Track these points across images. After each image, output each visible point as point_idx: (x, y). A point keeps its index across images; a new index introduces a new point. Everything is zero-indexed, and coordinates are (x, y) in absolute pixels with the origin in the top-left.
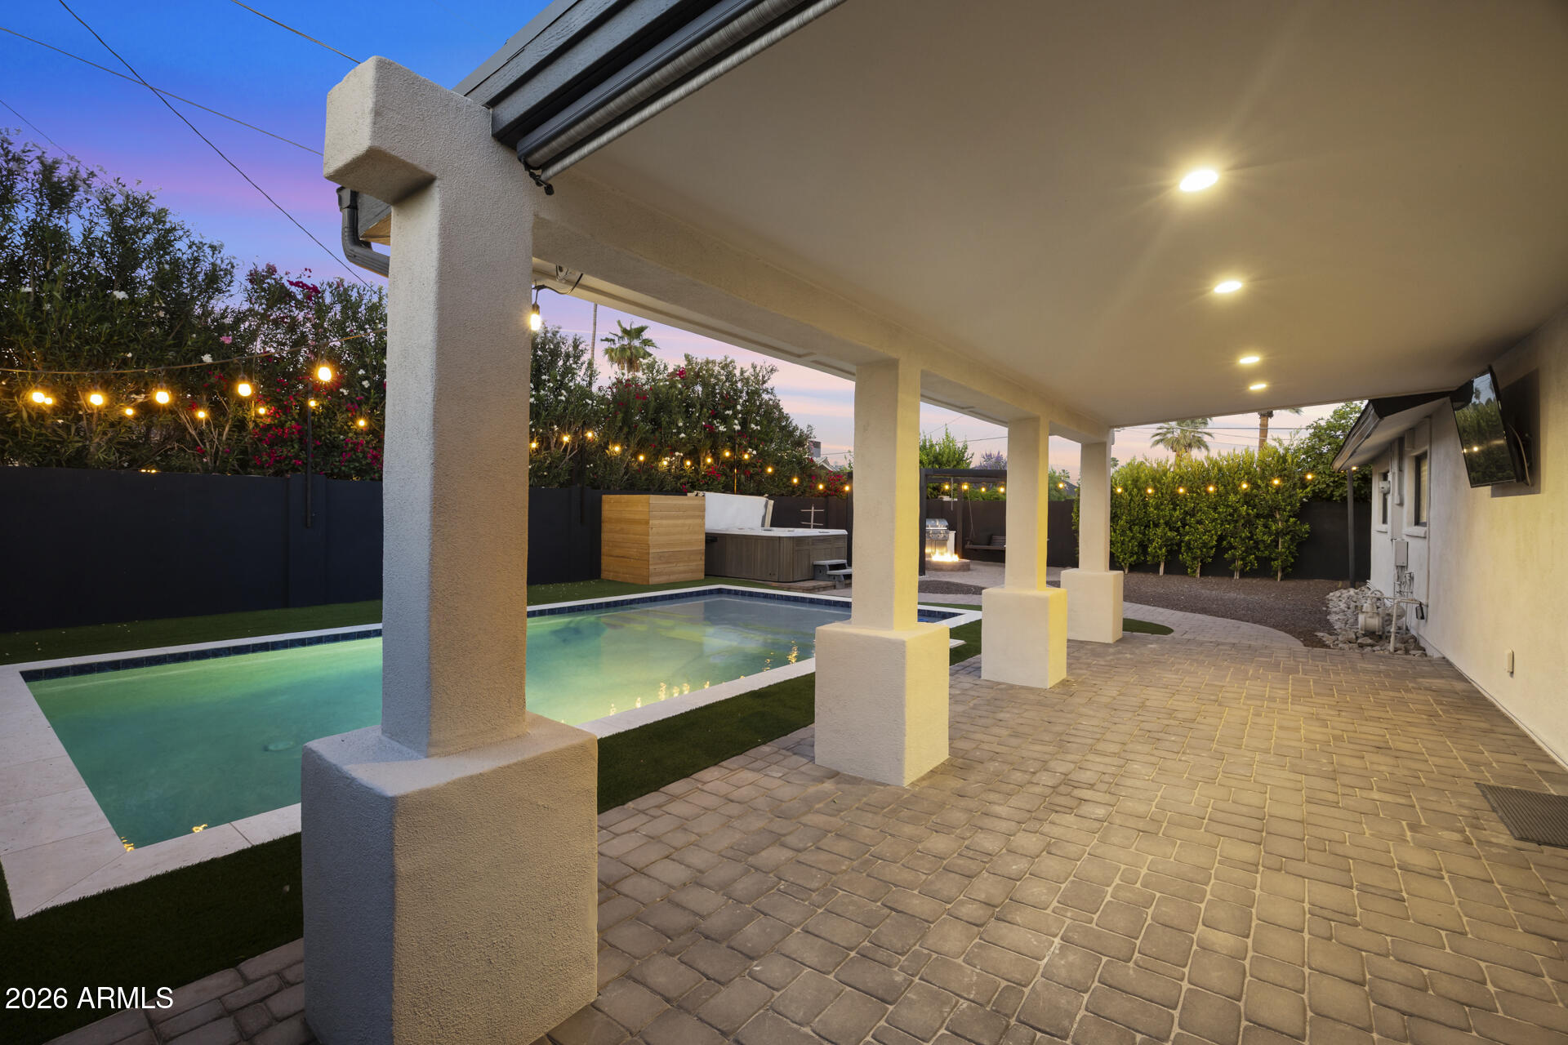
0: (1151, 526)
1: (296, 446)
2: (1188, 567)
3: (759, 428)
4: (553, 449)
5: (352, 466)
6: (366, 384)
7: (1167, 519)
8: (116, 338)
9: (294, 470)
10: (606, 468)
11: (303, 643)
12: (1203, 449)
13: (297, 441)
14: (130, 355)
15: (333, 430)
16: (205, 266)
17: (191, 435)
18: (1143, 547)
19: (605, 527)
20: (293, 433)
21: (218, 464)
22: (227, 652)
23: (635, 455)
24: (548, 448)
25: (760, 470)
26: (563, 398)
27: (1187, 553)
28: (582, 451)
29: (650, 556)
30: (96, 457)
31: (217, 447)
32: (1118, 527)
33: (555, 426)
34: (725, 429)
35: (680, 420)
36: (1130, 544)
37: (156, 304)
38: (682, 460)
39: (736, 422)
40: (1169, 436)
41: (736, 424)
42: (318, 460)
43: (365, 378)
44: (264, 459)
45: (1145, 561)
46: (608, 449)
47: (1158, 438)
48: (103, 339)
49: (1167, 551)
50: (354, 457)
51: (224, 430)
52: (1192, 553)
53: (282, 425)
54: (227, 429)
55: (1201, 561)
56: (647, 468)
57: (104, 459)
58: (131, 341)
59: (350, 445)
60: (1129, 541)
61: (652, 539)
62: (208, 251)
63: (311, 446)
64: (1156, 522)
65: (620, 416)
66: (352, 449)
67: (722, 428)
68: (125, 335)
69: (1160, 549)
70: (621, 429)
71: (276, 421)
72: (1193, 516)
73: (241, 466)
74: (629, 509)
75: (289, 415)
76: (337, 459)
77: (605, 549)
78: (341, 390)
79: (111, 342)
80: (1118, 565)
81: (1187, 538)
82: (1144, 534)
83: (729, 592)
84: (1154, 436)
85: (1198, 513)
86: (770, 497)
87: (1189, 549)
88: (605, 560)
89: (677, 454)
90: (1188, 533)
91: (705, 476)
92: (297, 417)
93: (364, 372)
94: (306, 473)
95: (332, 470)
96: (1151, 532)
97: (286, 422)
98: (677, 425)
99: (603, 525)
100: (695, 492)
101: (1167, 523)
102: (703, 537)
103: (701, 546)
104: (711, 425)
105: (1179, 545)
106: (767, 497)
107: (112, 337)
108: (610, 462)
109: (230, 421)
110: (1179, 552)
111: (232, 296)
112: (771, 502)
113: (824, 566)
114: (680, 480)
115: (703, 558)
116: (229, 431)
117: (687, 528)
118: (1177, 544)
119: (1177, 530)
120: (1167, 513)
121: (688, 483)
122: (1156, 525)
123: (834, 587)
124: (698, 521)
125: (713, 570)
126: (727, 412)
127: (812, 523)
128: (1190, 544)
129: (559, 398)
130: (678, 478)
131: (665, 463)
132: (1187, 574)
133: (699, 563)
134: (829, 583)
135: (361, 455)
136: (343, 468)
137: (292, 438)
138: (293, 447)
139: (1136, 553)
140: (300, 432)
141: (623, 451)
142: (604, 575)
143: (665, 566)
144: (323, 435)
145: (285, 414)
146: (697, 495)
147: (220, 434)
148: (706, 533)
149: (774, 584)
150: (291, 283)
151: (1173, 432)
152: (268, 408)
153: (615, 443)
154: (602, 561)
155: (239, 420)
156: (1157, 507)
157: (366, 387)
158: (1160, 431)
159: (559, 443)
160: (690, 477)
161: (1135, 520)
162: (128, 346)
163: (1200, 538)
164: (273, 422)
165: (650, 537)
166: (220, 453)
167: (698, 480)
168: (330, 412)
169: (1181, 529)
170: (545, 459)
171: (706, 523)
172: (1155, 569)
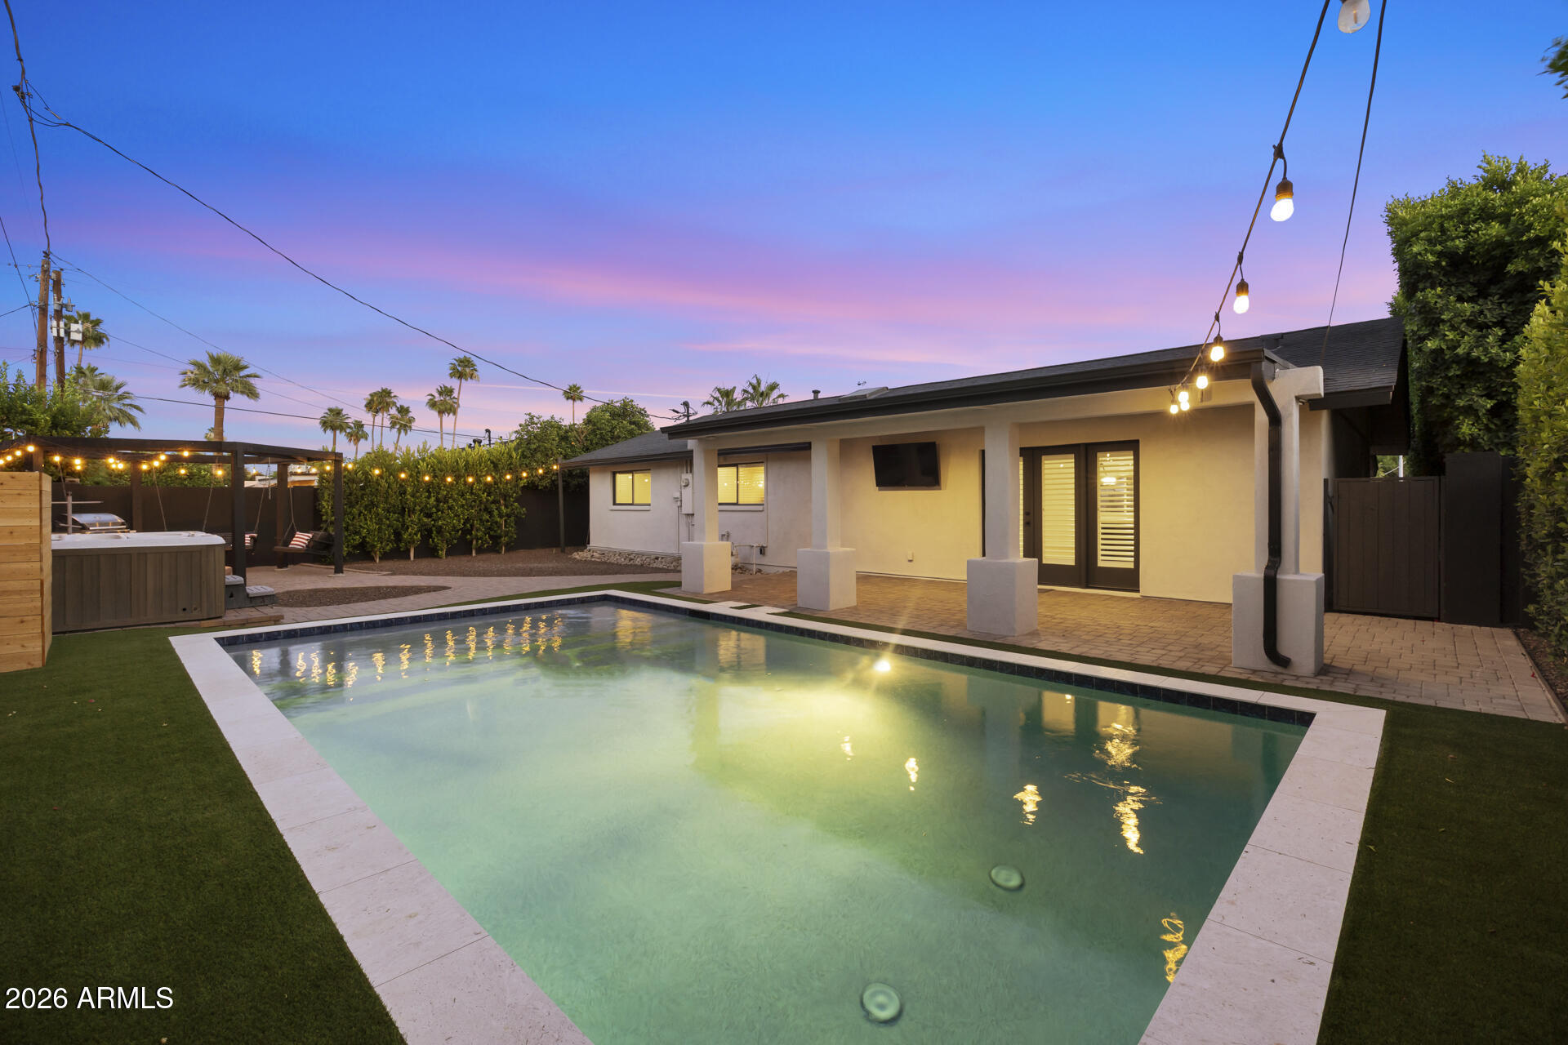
0: (408, 513)
2: (436, 550)
7: (422, 505)
18: (399, 535)
27: (438, 537)
36: (387, 533)
45: (399, 548)
49: (420, 537)
52: (442, 536)
55: (449, 543)
60: (386, 529)
64: (412, 509)
69: (415, 536)
81: (439, 523)
82: (399, 521)
87: (440, 533)
90: (440, 519)
101: (421, 510)
105: (431, 530)
110: (430, 536)
118: (429, 531)
119: (431, 516)
120: (423, 501)
122: (411, 513)
139: (391, 541)
161: (391, 507)
163: (450, 523)
172: (405, 555)
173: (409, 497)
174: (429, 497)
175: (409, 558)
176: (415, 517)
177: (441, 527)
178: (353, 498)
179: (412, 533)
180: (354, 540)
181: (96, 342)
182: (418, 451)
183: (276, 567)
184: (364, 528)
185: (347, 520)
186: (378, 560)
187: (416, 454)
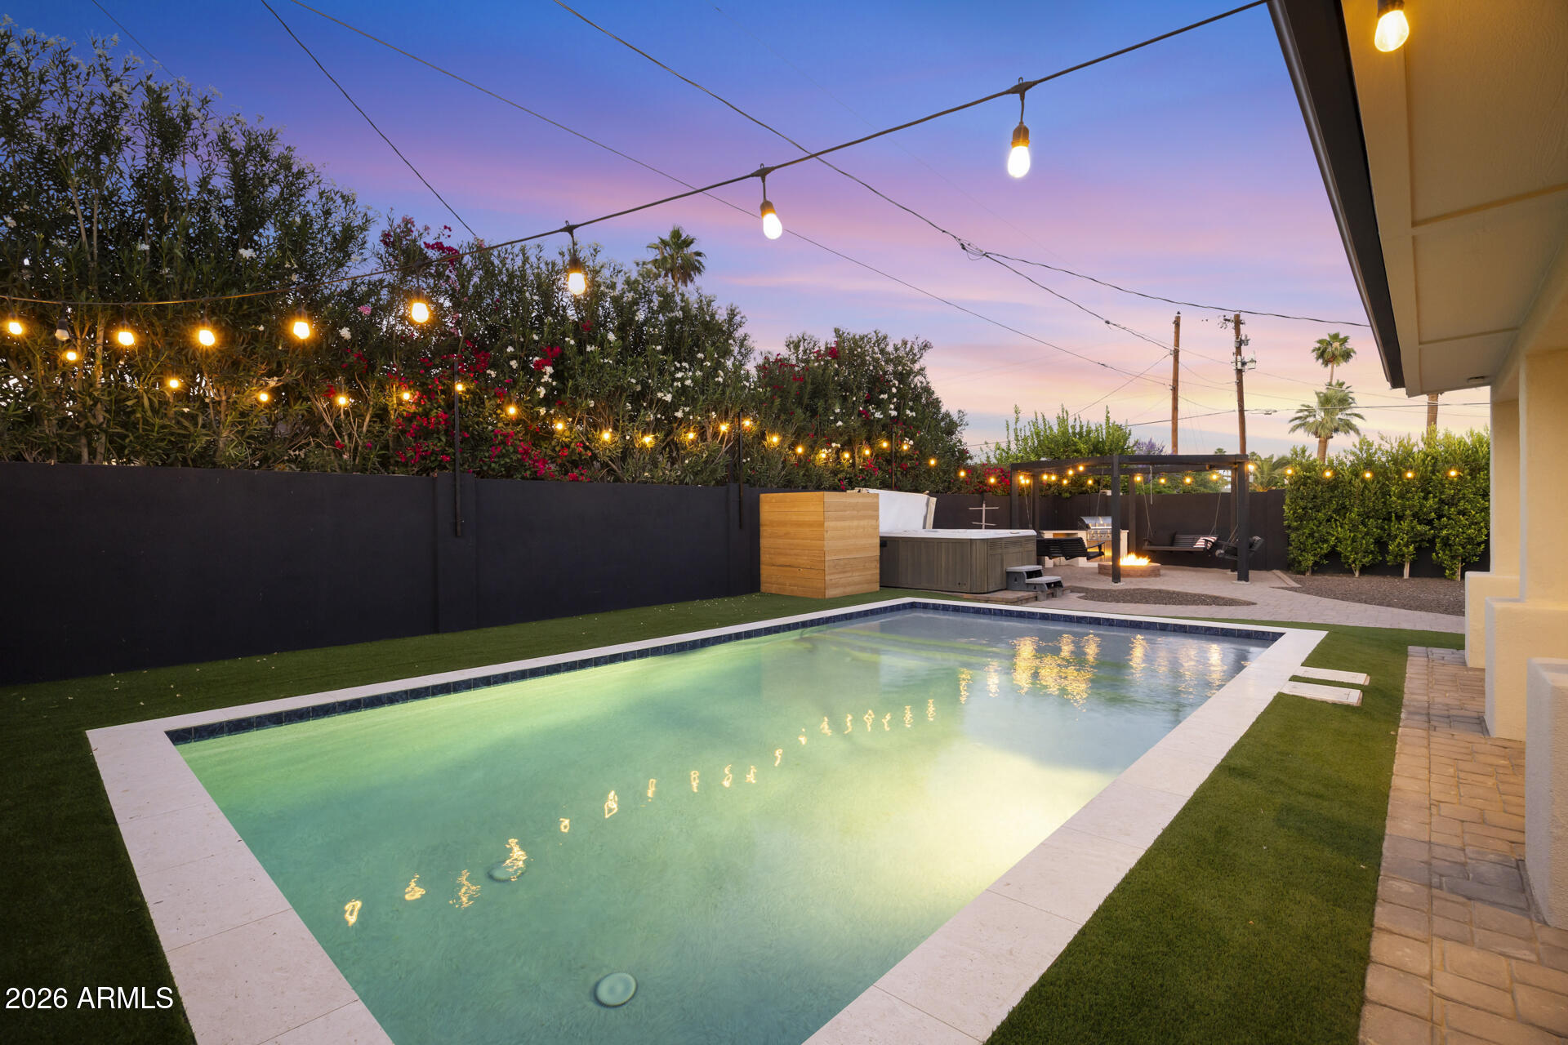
0: (1393, 518)
1: (444, 439)
2: (1445, 568)
3: (914, 414)
4: (710, 440)
5: (502, 462)
6: (514, 364)
7: (1416, 509)
8: (245, 307)
9: (442, 467)
10: (763, 462)
11: (487, 681)
12: (1352, 432)
13: (443, 432)
14: (262, 328)
15: (481, 420)
16: (336, 221)
17: (327, 426)
18: (1382, 545)
19: (765, 531)
20: (439, 423)
21: (357, 461)
22: (404, 696)
23: (793, 446)
24: (704, 440)
25: (917, 462)
26: (721, 380)
27: (1444, 551)
28: (739, 444)
29: (826, 564)
30: (227, 454)
31: (356, 442)
32: (1346, 521)
33: (713, 413)
34: (882, 416)
35: (837, 405)
36: (1364, 542)
37: (287, 265)
38: (838, 452)
39: (892, 406)
40: (1311, 420)
41: (891, 409)
42: (465, 455)
43: (513, 357)
44: (409, 455)
45: (1384, 561)
46: (765, 440)
47: (1297, 422)
48: (231, 309)
49: (1415, 549)
50: (504, 451)
51: (364, 421)
52: (1451, 550)
53: (426, 414)
54: (368, 419)
55: (1463, 561)
56: (805, 462)
57: (236, 455)
58: (262, 311)
59: (499, 437)
60: (1363, 538)
61: (829, 544)
62: (339, 201)
63: (458, 438)
64: (1400, 514)
65: (778, 401)
66: (500, 443)
67: (878, 415)
68: (255, 304)
69: (1408, 547)
70: (778, 417)
71: (421, 409)
72: (1450, 505)
73: (381, 463)
74: (796, 509)
75: (434, 401)
76: (487, 455)
77: (765, 557)
78: (488, 372)
79: (240, 313)
80: (1346, 566)
81: (1445, 532)
82: (1382, 529)
83: (925, 606)
84: (1293, 420)
85: (1459, 501)
86: (931, 495)
87: (1446, 543)
88: (765, 571)
89: (834, 445)
90: (1445, 527)
91: (861, 470)
92: (442, 404)
93: (513, 350)
94: (454, 470)
95: (481, 467)
96: (1394, 526)
97: (431, 410)
98: (834, 412)
99: (762, 529)
100: (857, 489)
101: (1415, 515)
102: (878, 541)
103: (876, 552)
104: (866, 412)
105: (1432, 541)
106: (928, 494)
107: (241, 306)
108: (767, 456)
109: (371, 409)
110: (1432, 549)
111: (365, 260)
112: (934, 500)
113: (1020, 573)
114: (836, 475)
115: (878, 566)
116: (370, 421)
117: (862, 530)
118: (1428, 541)
119: (1430, 523)
120: (1416, 503)
121: (846, 478)
122: (1400, 518)
123: (1036, 598)
124: (873, 522)
125: (889, 581)
126: (882, 396)
127: (984, 523)
128: (1448, 539)
129: (716, 379)
130: (835, 473)
131: (823, 456)
132: (1445, 577)
133: (874, 571)
134: (1031, 593)
135: (511, 449)
136: (493, 465)
137: (438, 428)
138: (440, 440)
139: (1372, 552)
140: (446, 421)
141: (782, 442)
142: (763, 588)
143: (841, 576)
144: (470, 426)
145: (430, 400)
146: (859, 491)
147: (360, 426)
148: (881, 537)
149: (965, 596)
150: (427, 246)
151: (1315, 416)
152: (412, 394)
153: (772, 432)
154: (762, 572)
155: (381, 409)
156: (1401, 496)
157: (514, 367)
158: (1301, 414)
159: (716, 434)
160: (847, 473)
161: (1370, 512)
162: (260, 318)
163: (1463, 533)
164: (417, 411)
165: (825, 543)
166: (360, 448)
167: (856, 475)
168: (477, 397)
169: (1436, 521)
170: (702, 452)
171: (881, 525)
172: (1397, 571)
173: (1394, 498)
174: (1426, 498)
175: (1402, 575)
176: (1405, 525)
177: (1447, 538)
178: (1319, 501)
179: (1401, 542)
180: (1321, 548)
181: (1344, 359)
182: (1422, 440)
183: (1229, 570)
184: (1333, 535)
185: (1311, 525)
186: (1357, 574)
187: (1421, 445)
